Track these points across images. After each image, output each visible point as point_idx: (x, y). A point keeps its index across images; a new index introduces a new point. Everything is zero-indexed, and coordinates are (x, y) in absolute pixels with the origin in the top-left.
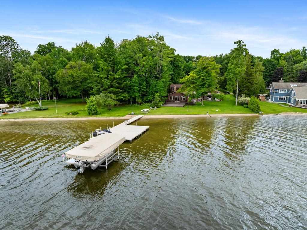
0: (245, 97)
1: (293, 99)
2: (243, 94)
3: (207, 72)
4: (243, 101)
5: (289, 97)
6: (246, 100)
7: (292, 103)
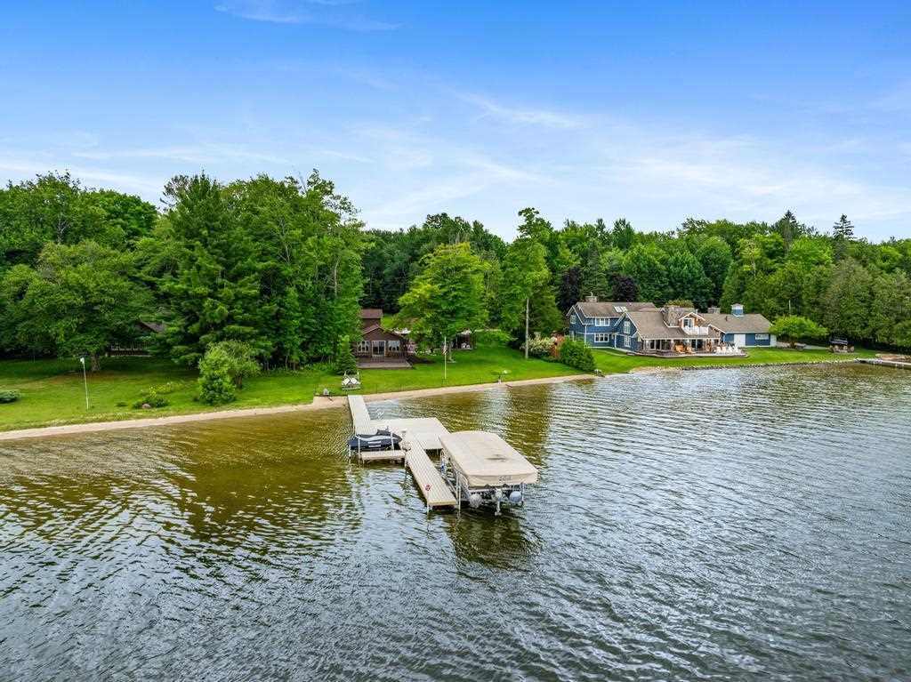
0: (542, 338)
1: (627, 340)
2: (538, 331)
3: (462, 280)
4: (541, 347)
5: (616, 334)
6: (545, 344)
7: (627, 348)
